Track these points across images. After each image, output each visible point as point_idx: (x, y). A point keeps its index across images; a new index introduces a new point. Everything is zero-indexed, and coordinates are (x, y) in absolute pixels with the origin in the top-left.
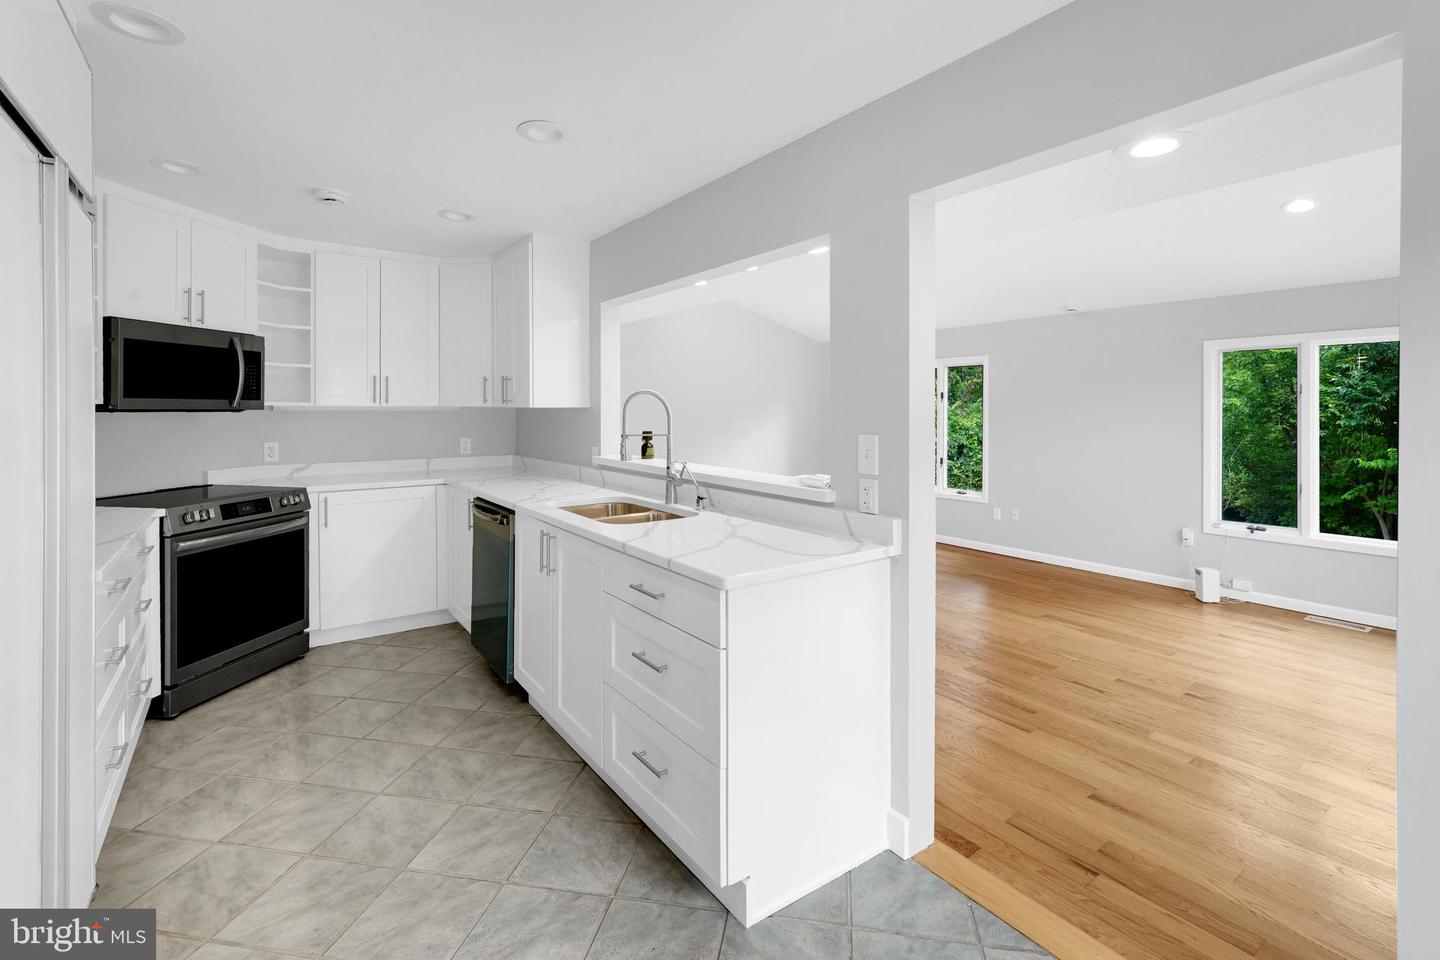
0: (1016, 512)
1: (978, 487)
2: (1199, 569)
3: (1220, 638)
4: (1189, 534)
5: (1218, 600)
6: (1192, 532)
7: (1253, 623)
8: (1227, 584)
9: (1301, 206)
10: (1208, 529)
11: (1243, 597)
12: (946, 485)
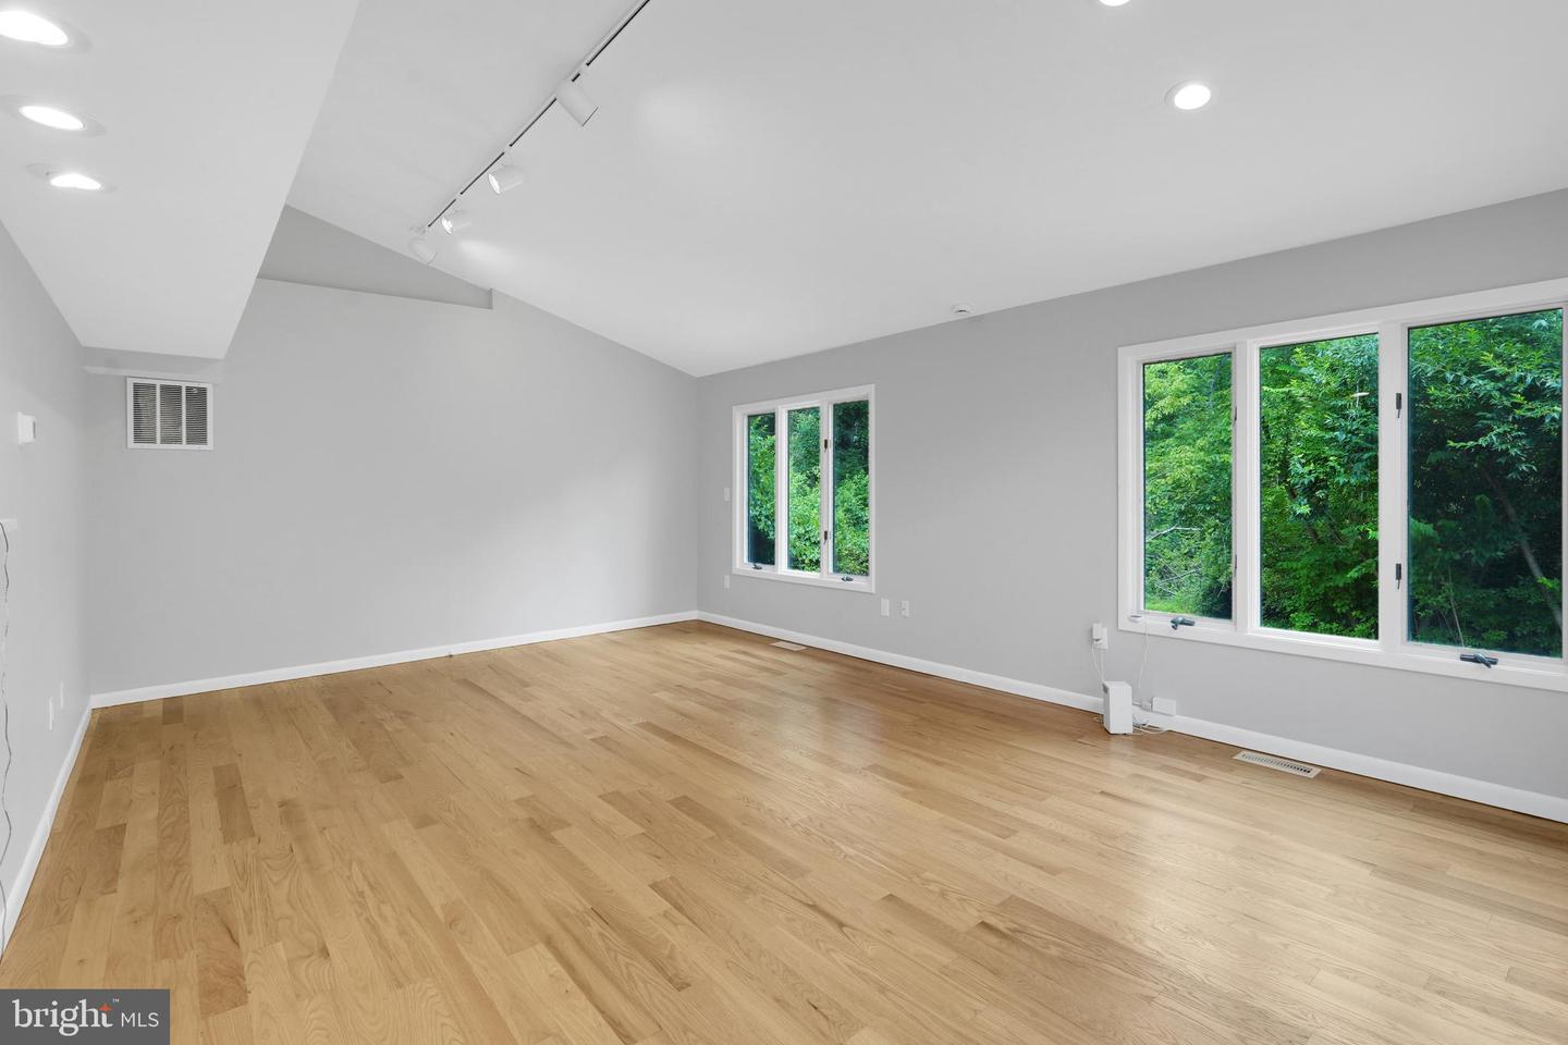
0: (906, 605)
1: (865, 572)
2: (1107, 684)
3: (1102, 799)
4: (1101, 632)
5: (1129, 730)
6: (1105, 630)
7: (1165, 768)
8: (1143, 703)
9: (1193, 96)
10: (1124, 624)
11: (1165, 724)
12: (831, 570)
